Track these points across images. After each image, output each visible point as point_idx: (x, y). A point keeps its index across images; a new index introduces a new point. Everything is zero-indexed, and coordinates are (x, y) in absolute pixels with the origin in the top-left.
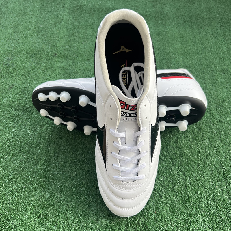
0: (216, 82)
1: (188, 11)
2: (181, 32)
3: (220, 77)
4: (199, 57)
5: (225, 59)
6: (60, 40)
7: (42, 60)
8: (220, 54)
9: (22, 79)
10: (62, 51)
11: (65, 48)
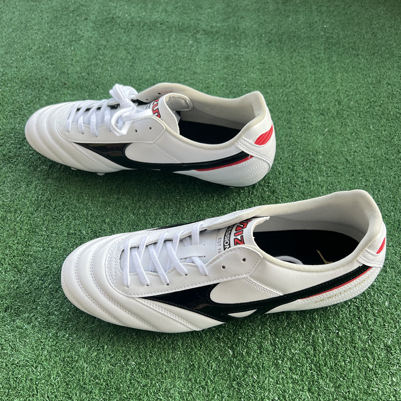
0: (307, 127)
1: (277, 26)
2: (262, 55)
3: (316, 120)
4: (287, 90)
5: (326, 94)
6: (74, 64)
7: (44, 91)
8: (319, 87)
9: (8, 117)
10: (75, 79)
11: (80, 76)
